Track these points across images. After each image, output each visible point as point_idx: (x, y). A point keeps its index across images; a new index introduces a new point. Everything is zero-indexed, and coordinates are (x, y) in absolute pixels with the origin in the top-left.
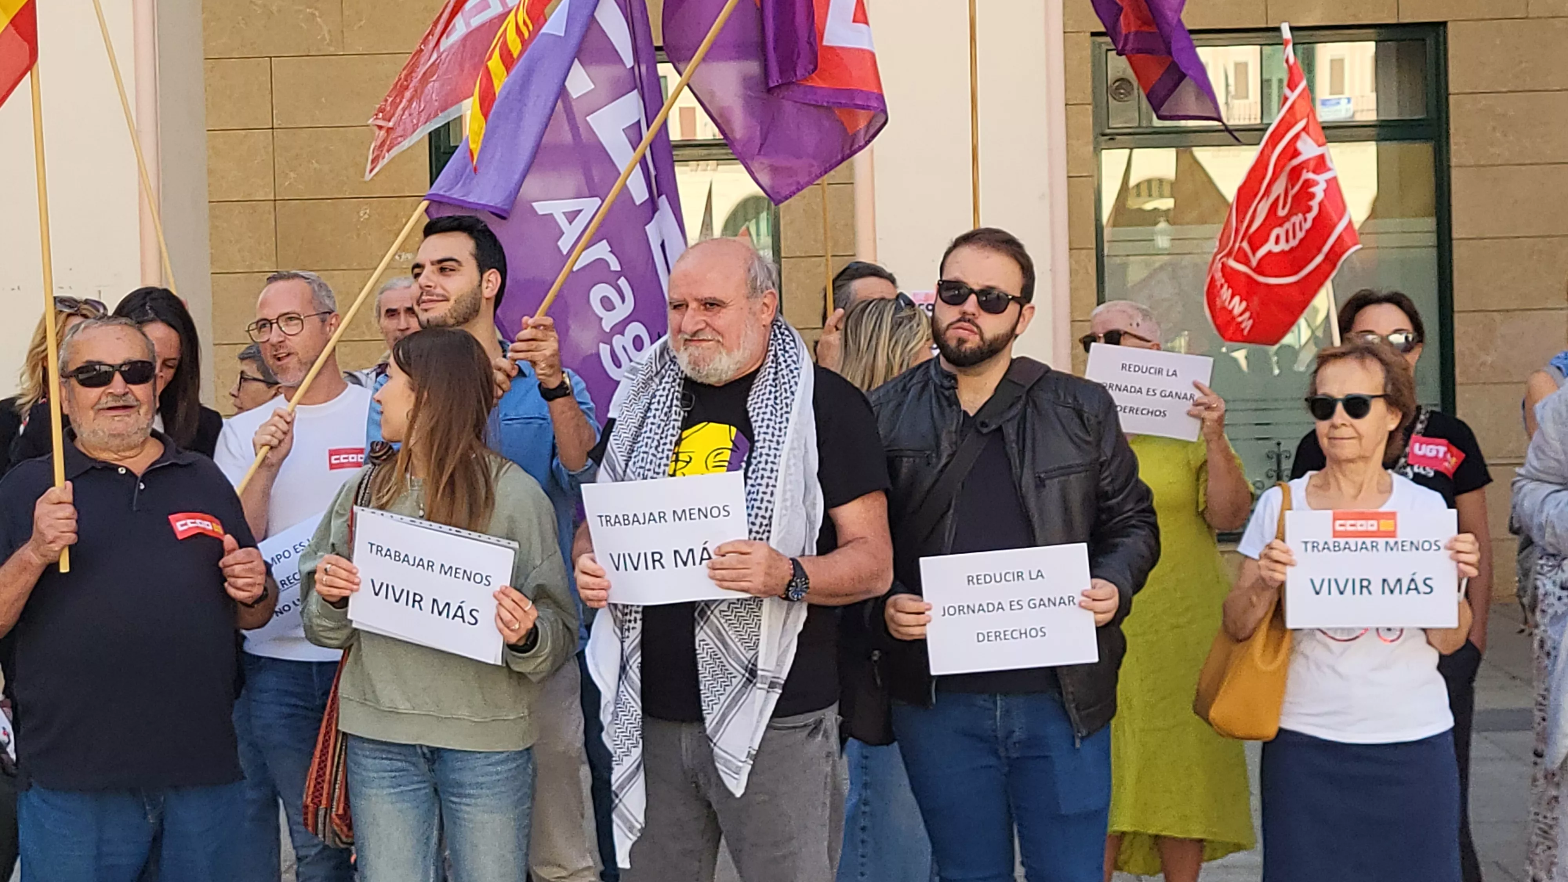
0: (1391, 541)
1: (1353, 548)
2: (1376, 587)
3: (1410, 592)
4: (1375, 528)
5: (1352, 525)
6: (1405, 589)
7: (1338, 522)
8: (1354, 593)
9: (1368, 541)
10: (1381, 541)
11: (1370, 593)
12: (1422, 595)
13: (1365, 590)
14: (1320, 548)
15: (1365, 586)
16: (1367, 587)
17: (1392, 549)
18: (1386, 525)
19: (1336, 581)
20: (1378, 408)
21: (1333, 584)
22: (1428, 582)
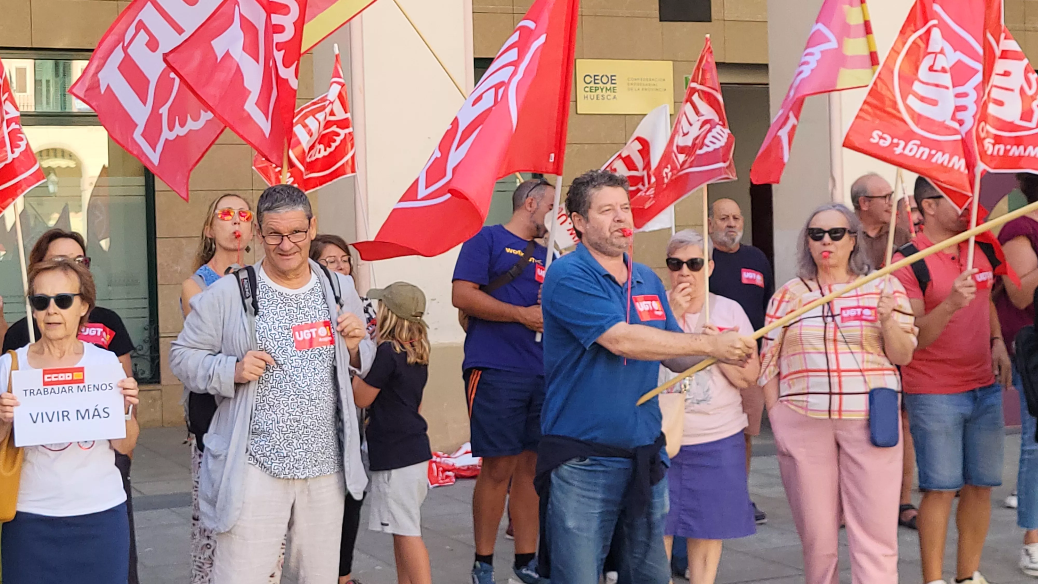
0: (81, 385)
1: (57, 392)
2: (73, 415)
3: (95, 417)
4: (70, 378)
5: (55, 377)
6: (91, 416)
7: (46, 376)
8: (58, 420)
9: (66, 386)
10: (75, 386)
11: (69, 419)
12: (103, 419)
13: (65, 418)
14: (35, 393)
15: (65, 415)
16: (67, 416)
17: (82, 391)
18: (78, 376)
19: (46, 413)
20: (76, 302)
21: (45, 415)
22: (106, 410)
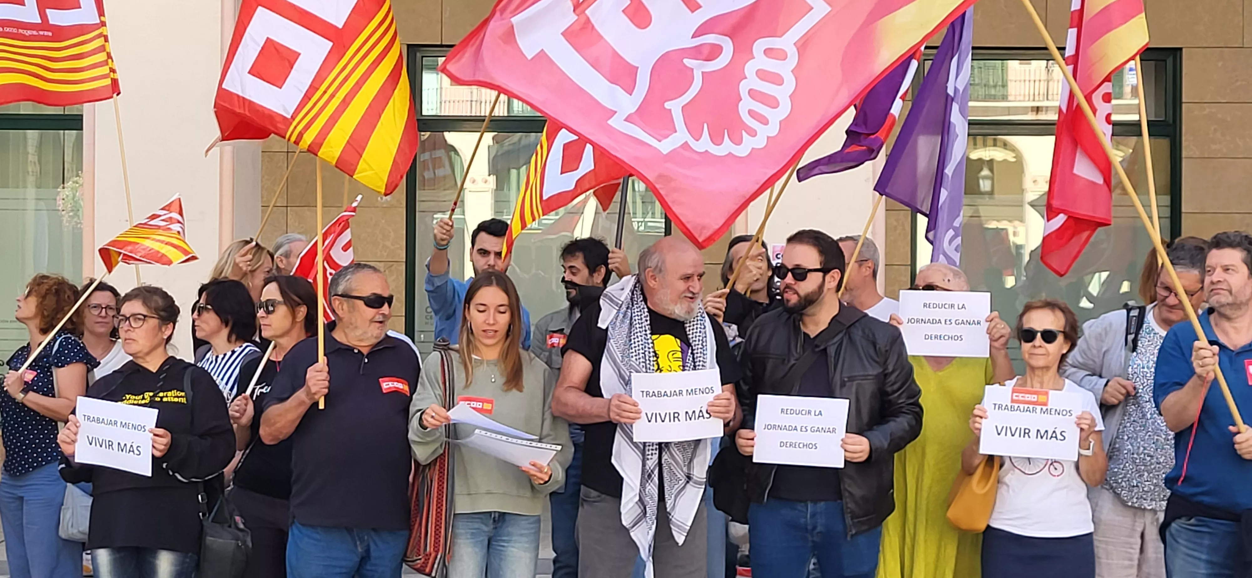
0: (1044, 408)
1: (1022, 410)
2: (1033, 433)
3: (1053, 438)
4: (1035, 400)
5: (1023, 397)
6: (1049, 436)
7: (1015, 394)
8: (1020, 436)
9: (1031, 407)
10: (1039, 408)
11: (1029, 436)
12: (1059, 441)
13: (1026, 435)
14: (1003, 408)
15: (1027, 432)
17: (1044, 412)
18: (1043, 399)
19: (1010, 428)
20: (1060, 338)
21: (1008, 430)
22: (1063, 434)
